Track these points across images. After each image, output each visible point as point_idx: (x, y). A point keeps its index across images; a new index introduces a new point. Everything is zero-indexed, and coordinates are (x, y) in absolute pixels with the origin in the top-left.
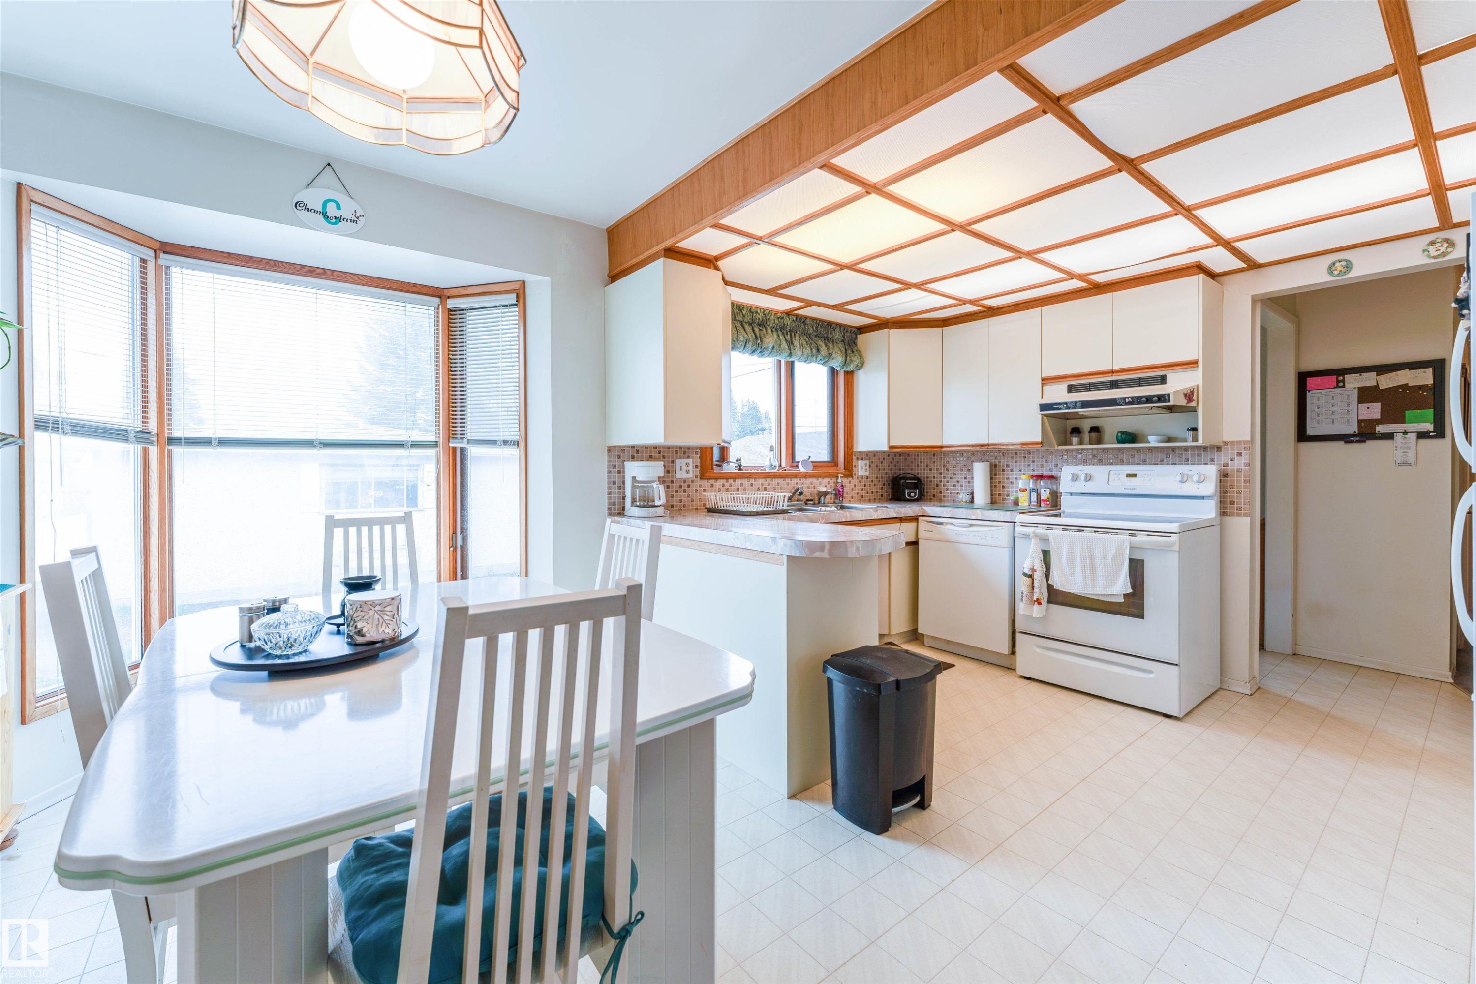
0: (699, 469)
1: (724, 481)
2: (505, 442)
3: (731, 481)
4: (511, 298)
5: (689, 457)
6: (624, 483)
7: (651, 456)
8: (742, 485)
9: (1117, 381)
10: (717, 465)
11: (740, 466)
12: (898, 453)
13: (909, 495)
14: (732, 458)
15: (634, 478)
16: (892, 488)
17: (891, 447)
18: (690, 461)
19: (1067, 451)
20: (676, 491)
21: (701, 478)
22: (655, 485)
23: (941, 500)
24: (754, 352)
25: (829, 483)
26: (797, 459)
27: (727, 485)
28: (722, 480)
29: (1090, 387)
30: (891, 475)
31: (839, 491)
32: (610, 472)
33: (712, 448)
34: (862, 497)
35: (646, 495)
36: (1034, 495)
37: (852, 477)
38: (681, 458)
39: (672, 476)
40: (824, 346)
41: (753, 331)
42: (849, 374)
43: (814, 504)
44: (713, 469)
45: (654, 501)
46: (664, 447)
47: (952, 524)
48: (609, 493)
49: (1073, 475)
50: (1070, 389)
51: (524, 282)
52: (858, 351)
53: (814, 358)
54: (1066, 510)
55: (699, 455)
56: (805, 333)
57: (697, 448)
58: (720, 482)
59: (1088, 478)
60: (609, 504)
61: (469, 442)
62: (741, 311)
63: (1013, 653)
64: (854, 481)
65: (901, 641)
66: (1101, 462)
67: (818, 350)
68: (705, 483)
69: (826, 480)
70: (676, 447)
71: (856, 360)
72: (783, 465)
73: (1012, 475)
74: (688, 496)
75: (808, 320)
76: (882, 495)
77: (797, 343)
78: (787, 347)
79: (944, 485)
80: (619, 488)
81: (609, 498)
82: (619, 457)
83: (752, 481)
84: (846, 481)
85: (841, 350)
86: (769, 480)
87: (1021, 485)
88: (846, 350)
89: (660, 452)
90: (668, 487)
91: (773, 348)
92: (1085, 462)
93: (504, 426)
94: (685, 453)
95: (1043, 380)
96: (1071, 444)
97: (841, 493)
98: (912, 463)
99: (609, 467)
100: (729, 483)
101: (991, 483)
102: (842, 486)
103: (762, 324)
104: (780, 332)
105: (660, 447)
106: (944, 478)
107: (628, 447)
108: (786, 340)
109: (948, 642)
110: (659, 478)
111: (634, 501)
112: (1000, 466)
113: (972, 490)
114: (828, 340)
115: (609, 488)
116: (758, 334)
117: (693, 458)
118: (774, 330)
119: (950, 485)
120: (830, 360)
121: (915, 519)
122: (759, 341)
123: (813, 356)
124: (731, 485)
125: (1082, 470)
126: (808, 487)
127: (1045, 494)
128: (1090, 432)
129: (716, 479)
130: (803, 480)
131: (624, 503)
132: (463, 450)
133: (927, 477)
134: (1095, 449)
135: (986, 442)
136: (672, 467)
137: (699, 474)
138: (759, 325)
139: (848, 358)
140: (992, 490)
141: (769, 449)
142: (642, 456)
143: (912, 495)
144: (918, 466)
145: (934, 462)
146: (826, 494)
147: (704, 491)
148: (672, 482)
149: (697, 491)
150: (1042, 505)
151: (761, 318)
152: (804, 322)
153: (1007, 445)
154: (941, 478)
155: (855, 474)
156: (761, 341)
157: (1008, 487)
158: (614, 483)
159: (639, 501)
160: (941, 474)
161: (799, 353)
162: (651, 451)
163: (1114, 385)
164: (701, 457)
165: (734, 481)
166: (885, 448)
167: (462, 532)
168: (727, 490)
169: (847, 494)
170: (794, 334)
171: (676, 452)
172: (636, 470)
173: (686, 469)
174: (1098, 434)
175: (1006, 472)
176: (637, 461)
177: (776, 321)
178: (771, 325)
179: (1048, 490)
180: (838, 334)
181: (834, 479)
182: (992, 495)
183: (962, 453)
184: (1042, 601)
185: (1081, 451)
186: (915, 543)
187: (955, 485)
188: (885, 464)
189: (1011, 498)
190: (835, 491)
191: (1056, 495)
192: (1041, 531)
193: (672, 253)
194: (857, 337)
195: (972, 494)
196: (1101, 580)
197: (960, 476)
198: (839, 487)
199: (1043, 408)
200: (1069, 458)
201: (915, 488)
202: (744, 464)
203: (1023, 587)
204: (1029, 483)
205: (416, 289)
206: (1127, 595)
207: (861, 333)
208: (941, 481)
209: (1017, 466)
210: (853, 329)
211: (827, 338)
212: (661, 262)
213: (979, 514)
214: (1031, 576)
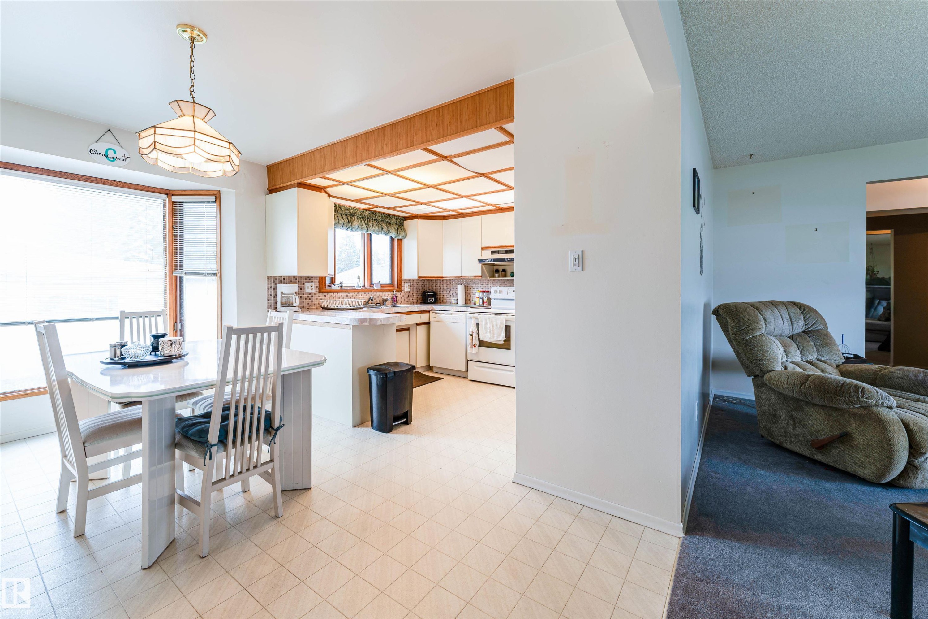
0: (318, 288)
1: (332, 294)
2: (208, 274)
3: (335, 294)
4: (213, 198)
5: (312, 282)
6: (276, 295)
7: (291, 281)
8: (341, 296)
10: (329, 286)
11: (341, 286)
12: (426, 279)
13: (430, 301)
14: (337, 281)
15: (282, 293)
16: (422, 297)
17: (419, 277)
18: (313, 284)
19: (494, 280)
20: (306, 299)
21: (319, 292)
22: (293, 296)
23: (444, 302)
24: (348, 229)
25: (389, 295)
26: (373, 283)
27: (333, 296)
29: (499, 253)
30: (421, 290)
31: (394, 298)
32: (269, 289)
33: (325, 277)
34: (407, 302)
35: (289, 301)
36: (481, 300)
37: (402, 292)
38: (308, 282)
39: (303, 292)
40: (385, 227)
41: (347, 218)
42: (400, 241)
43: (381, 305)
44: (326, 287)
45: (293, 304)
46: (299, 277)
47: (445, 313)
48: (268, 300)
49: (495, 291)
50: (492, 253)
51: (220, 191)
52: (404, 229)
53: (380, 232)
54: (493, 306)
55: (318, 281)
56: (376, 220)
57: (317, 277)
58: (330, 294)
59: (501, 292)
60: (268, 305)
61: (186, 273)
62: (341, 208)
63: (467, 371)
64: (403, 294)
65: (423, 370)
66: (506, 285)
67: (382, 228)
68: (321, 295)
69: (387, 293)
70: (306, 277)
71: (403, 234)
72: (366, 286)
73: (473, 291)
74: (312, 302)
75: (377, 213)
76: (417, 300)
77: (371, 225)
78: (365, 227)
79: (446, 296)
80: (274, 297)
81: (268, 303)
82: (274, 282)
83: (347, 294)
84: (398, 294)
85: (395, 229)
86: (356, 293)
87: (476, 295)
88: (398, 228)
89: (296, 279)
90: (301, 297)
91: (358, 227)
92: (501, 285)
93: (208, 265)
94: (310, 279)
95: (481, 248)
96: (495, 277)
97: (395, 300)
98: (431, 285)
99: (268, 287)
100: (334, 295)
101: (465, 294)
102: (396, 296)
103: (352, 215)
104: (362, 219)
105: (296, 277)
107: (279, 277)
108: (365, 223)
109: (443, 369)
110: (296, 292)
111: (282, 304)
112: (469, 287)
113: (457, 298)
115: (268, 297)
116: (350, 220)
117: (315, 282)
118: (359, 218)
120: (389, 233)
121: (429, 312)
122: (350, 224)
123: (379, 231)
124: (336, 296)
125: (498, 288)
126: (378, 297)
127: (485, 300)
128: (502, 272)
129: (328, 293)
130: (375, 293)
131: (277, 305)
132: (181, 277)
133: (439, 292)
134: (504, 279)
135: (460, 276)
136: (303, 287)
137: (318, 291)
138: (350, 215)
139: (399, 232)
140: (465, 298)
141: (357, 278)
142: (286, 281)
144: (434, 286)
145: (442, 285)
146: (386, 300)
147: (321, 299)
148: (303, 294)
149: (317, 299)
150: (485, 304)
151: (351, 212)
152: (375, 214)
153: (469, 277)
154: (445, 292)
155: (403, 290)
156: (352, 224)
157: (472, 296)
158: (271, 295)
159: (285, 304)
160: (445, 290)
161: (372, 230)
162: (291, 279)
163: (507, 252)
164: (319, 282)
165: (337, 294)
166: (417, 278)
167: (181, 322)
168: (333, 298)
169: (399, 300)
170: (370, 220)
171: (306, 279)
172: (282, 288)
173: (311, 288)
174: (505, 273)
175: (471, 289)
176: (284, 284)
177: (360, 214)
178: (357, 215)
179: (487, 297)
180: (393, 220)
181: (392, 293)
182: (465, 300)
183: (453, 280)
184: (476, 346)
185: (499, 280)
186: (429, 323)
187: (451, 296)
188: (419, 285)
189: (473, 301)
190: (392, 298)
191: (489, 300)
192: (476, 315)
193: (302, 185)
194: (403, 222)
195: (457, 300)
196: (496, 335)
197: (453, 292)
198: (394, 297)
199: (480, 261)
200: (494, 283)
201: (433, 297)
202: (344, 285)
203: (469, 341)
204: (480, 294)
205: (153, 190)
206: (504, 341)
207: (405, 220)
208: (445, 294)
209: (475, 287)
210: (402, 218)
211: (388, 222)
212: (296, 189)
213: (455, 308)
214: (472, 335)
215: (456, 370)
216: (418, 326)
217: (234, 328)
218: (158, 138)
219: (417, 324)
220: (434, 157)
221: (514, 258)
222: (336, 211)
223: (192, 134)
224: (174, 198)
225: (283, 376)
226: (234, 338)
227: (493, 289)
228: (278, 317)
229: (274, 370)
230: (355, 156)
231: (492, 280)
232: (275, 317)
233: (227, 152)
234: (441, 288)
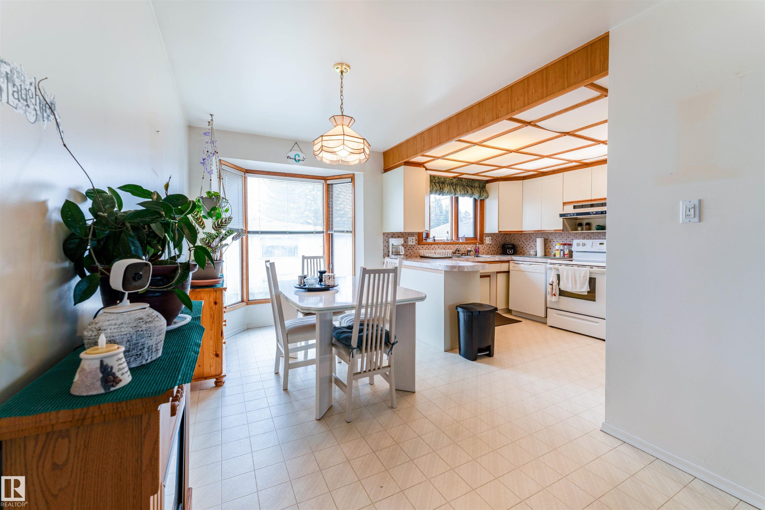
0: (417, 241)
1: (427, 246)
2: (347, 232)
3: (430, 246)
4: (350, 180)
5: (413, 236)
6: (389, 246)
7: (399, 236)
8: (434, 247)
9: (593, 204)
10: (425, 239)
11: (434, 240)
12: (505, 233)
13: (509, 252)
14: (431, 236)
15: (393, 244)
16: (502, 249)
17: (499, 232)
18: (414, 238)
19: (576, 233)
20: (408, 249)
21: (418, 245)
22: (400, 247)
23: (524, 254)
24: (440, 194)
25: (472, 247)
26: (459, 237)
28: (426, 245)
29: (582, 207)
30: (502, 243)
31: (477, 250)
32: (384, 242)
33: (422, 233)
34: (488, 253)
35: (397, 251)
36: (562, 252)
37: (483, 244)
38: (410, 236)
39: (407, 244)
40: (470, 190)
41: (440, 186)
42: (482, 201)
43: (465, 255)
44: (423, 241)
45: (400, 253)
46: (404, 233)
47: (523, 264)
48: (384, 250)
49: (577, 244)
50: (575, 207)
51: (354, 174)
52: (486, 191)
53: (466, 195)
54: (574, 259)
55: (417, 236)
56: (464, 186)
57: (416, 233)
58: (426, 246)
59: (584, 245)
60: (384, 254)
61: (334, 231)
62: (434, 178)
63: (546, 317)
64: (484, 246)
65: (502, 312)
66: (591, 238)
67: (467, 192)
68: (419, 246)
69: (471, 245)
70: (408, 233)
71: (485, 195)
72: (453, 239)
73: (554, 243)
74: (413, 251)
76: (497, 252)
77: (458, 190)
78: (454, 191)
79: (525, 248)
80: (387, 248)
81: (384, 252)
82: (387, 236)
83: (439, 246)
84: (480, 246)
85: (478, 191)
86: (446, 245)
87: (557, 247)
88: (480, 190)
89: (402, 235)
90: (405, 248)
91: (448, 192)
92: (584, 238)
93: (347, 225)
94: (412, 235)
95: (563, 203)
96: (578, 230)
98: (512, 238)
99: (383, 240)
101: (545, 247)
102: (478, 248)
103: (443, 183)
104: (451, 185)
105: (402, 233)
106: (525, 244)
107: (390, 233)
108: (453, 188)
109: (522, 313)
110: (402, 244)
111: (392, 253)
112: (549, 240)
113: (536, 250)
114: (472, 187)
115: (384, 248)
116: (441, 187)
118: (448, 184)
119: (528, 248)
120: (473, 195)
121: (508, 262)
122: (442, 190)
123: (465, 194)
124: (430, 247)
125: (581, 241)
126: (463, 248)
127: (567, 252)
128: (585, 225)
129: (424, 245)
130: (461, 245)
131: (389, 254)
132: (332, 234)
133: (518, 244)
134: (589, 232)
135: (540, 230)
136: (407, 240)
137: (417, 243)
138: (442, 183)
139: (481, 194)
140: (545, 250)
141: (446, 233)
142: (396, 236)
143: (510, 252)
144: (514, 239)
145: (521, 238)
146: (470, 251)
147: (419, 249)
148: (407, 246)
149: (416, 249)
150: (565, 256)
151: (443, 180)
152: (462, 180)
153: (549, 231)
154: (524, 244)
155: (485, 243)
156: (443, 190)
157: (552, 249)
158: (385, 246)
159: (395, 253)
160: (524, 243)
161: (459, 193)
162: (399, 234)
163: (592, 206)
164: (418, 236)
165: (431, 246)
166: (497, 232)
167: (332, 264)
168: (428, 249)
169: (481, 251)
170: (457, 186)
171: (409, 234)
172: (394, 242)
173: (412, 241)
174: (589, 226)
175: (551, 242)
176: (394, 238)
177: (449, 181)
178: (447, 183)
179: (568, 250)
180: (477, 184)
181: (475, 245)
182: (545, 252)
183: (533, 234)
184: (556, 295)
185: (582, 233)
186: (508, 272)
187: (530, 248)
188: (499, 239)
189: (553, 253)
190: (475, 250)
191: (571, 253)
192: (556, 266)
193: (408, 163)
194: (485, 185)
195: (536, 252)
196: (578, 286)
197: (532, 244)
198: (477, 248)
199: (561, 215)
200: (576, 237)
201: (512, 249)
202: (436, 239)
203: (549, 289)
204: (560, 247)
205: (317, 178)
206: (588, 292)
207: (487, 183)
208: (524, 246)
209: (556, 240)
210: (484, 182)
211: (472, 186)
212: (402, 167)
213: (534, 259)
214: (552, 285)
215: (535, 316)
216: (498, 274)
217: (367, 269)
218: (325, 143)
219: (497, 272)
220: (519, 125)
221: (606, 211)
222: (431, 181)
223: (342, 137)
224: (329, 182)
225: (397, 305)
226: (367, 276)
227: (575, 242)
228: (391, 263)
229: (391, 301)
230: (448, 135)
231: (574, 233)
232: (390, 262)
233: (362, 146)
234: (520, 241)
